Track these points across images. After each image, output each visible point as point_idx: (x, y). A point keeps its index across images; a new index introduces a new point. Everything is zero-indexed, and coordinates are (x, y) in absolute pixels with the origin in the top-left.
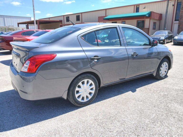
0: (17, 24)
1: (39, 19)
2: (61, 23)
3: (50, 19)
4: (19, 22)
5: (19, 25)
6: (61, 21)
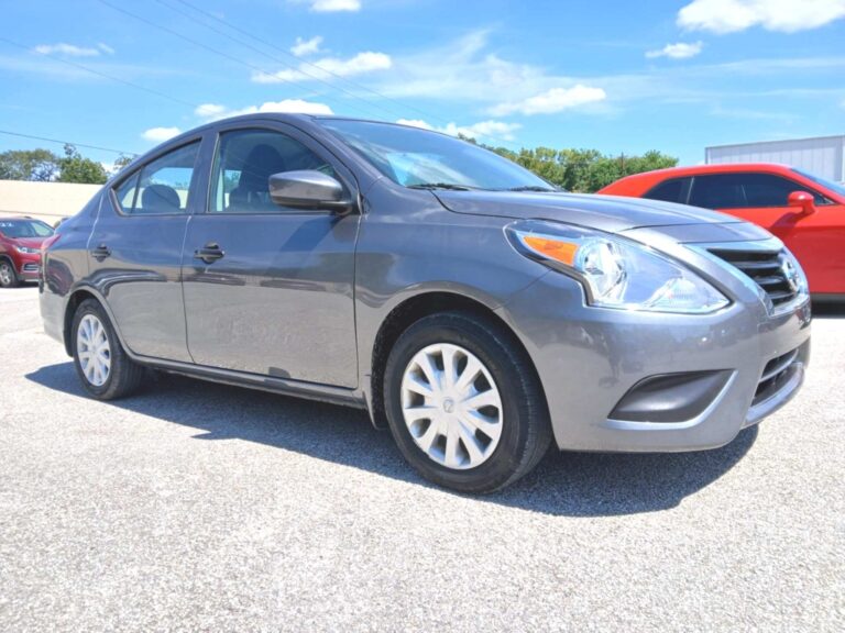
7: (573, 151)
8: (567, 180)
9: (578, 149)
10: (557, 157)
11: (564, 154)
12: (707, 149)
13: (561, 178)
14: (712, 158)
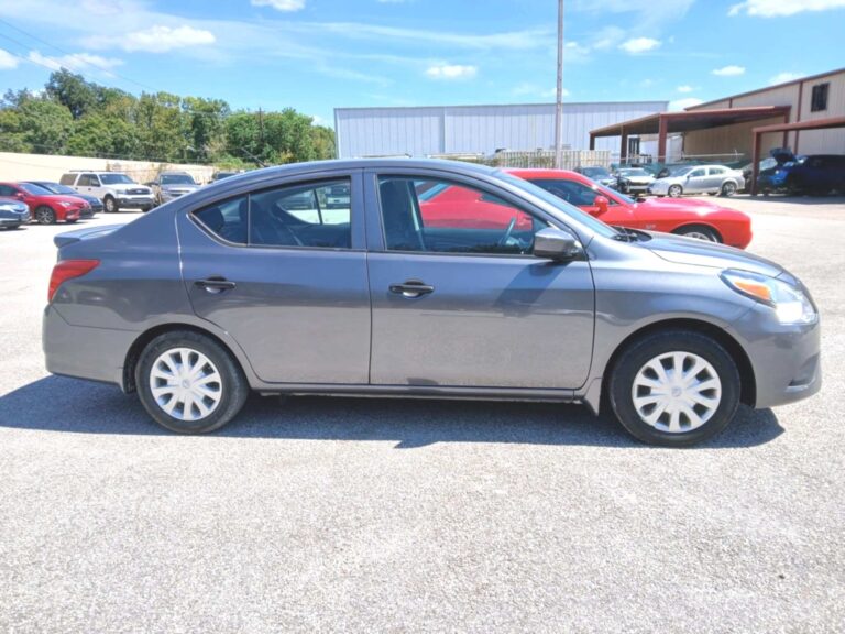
0: (589, 137)
1: (687, 109)
2: (783, 118)
3: (734, 102)
4: (597, 127)
5: (597, 139)
6: (783, 112)
7: (200, 99)
8: (196, 129)
9: (205, 98)
10: (180, 104)
11: (188, 101)
12: (335, 110)
13: (190, 128)
14: (341, 119)
